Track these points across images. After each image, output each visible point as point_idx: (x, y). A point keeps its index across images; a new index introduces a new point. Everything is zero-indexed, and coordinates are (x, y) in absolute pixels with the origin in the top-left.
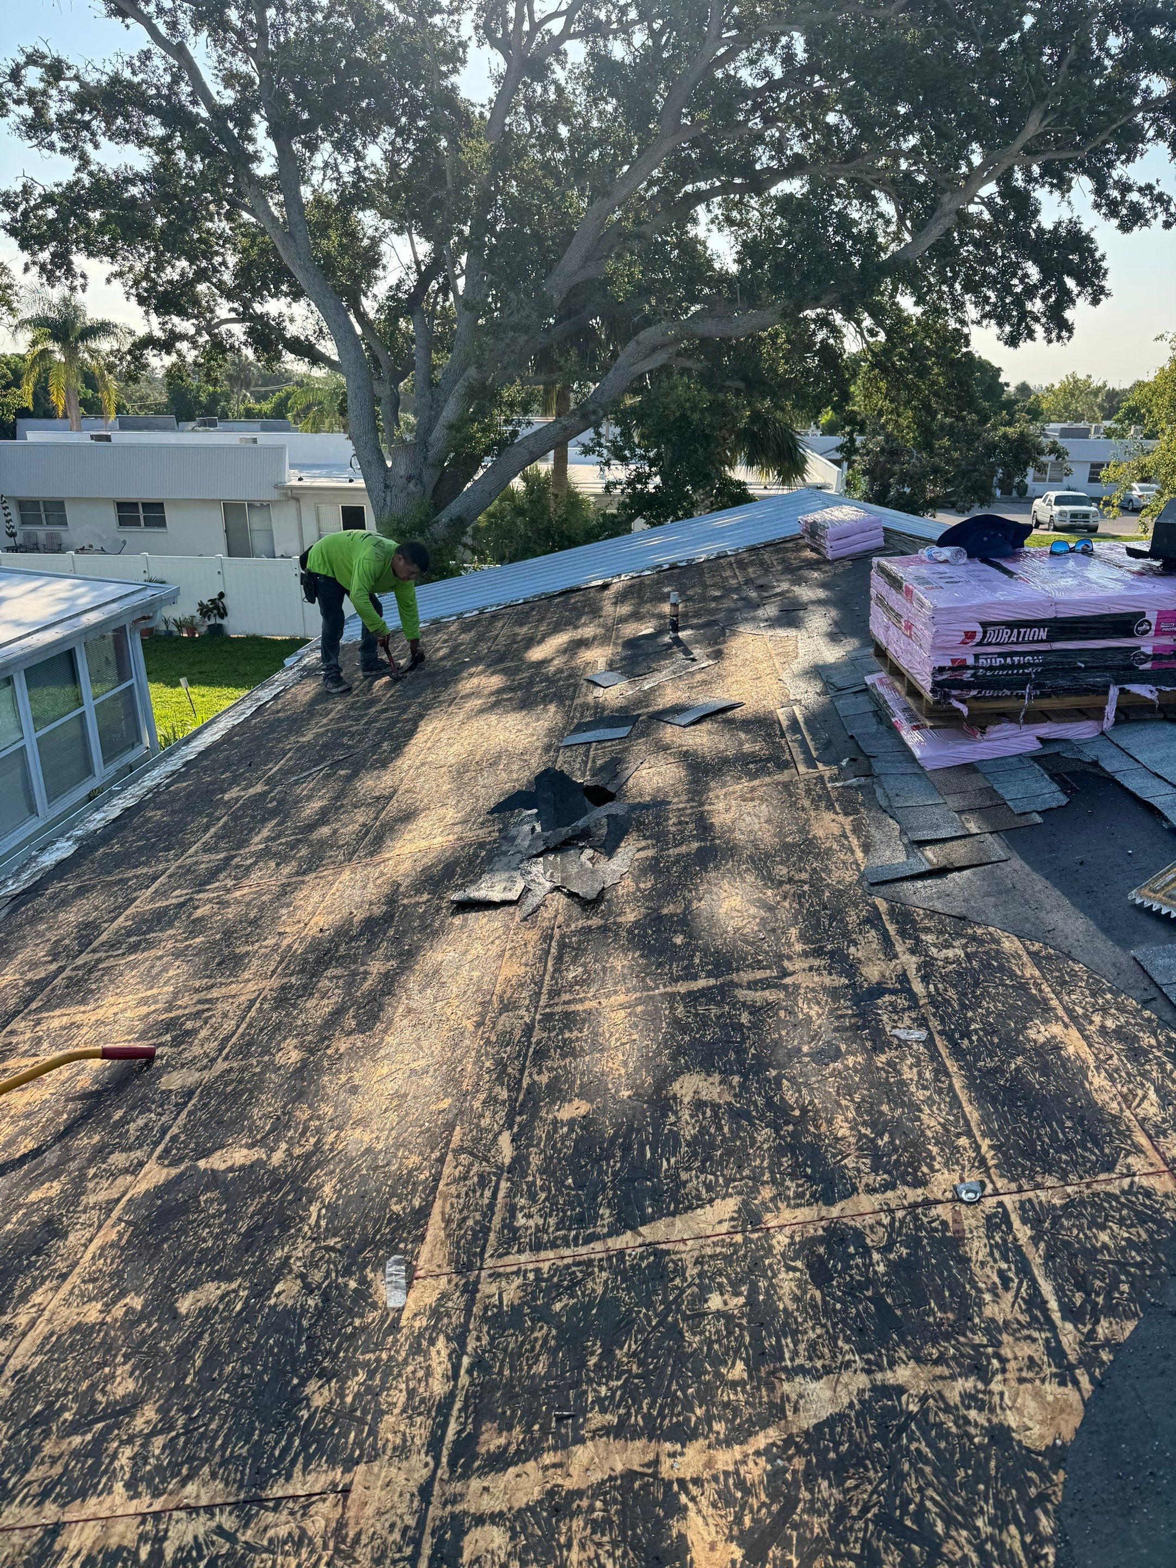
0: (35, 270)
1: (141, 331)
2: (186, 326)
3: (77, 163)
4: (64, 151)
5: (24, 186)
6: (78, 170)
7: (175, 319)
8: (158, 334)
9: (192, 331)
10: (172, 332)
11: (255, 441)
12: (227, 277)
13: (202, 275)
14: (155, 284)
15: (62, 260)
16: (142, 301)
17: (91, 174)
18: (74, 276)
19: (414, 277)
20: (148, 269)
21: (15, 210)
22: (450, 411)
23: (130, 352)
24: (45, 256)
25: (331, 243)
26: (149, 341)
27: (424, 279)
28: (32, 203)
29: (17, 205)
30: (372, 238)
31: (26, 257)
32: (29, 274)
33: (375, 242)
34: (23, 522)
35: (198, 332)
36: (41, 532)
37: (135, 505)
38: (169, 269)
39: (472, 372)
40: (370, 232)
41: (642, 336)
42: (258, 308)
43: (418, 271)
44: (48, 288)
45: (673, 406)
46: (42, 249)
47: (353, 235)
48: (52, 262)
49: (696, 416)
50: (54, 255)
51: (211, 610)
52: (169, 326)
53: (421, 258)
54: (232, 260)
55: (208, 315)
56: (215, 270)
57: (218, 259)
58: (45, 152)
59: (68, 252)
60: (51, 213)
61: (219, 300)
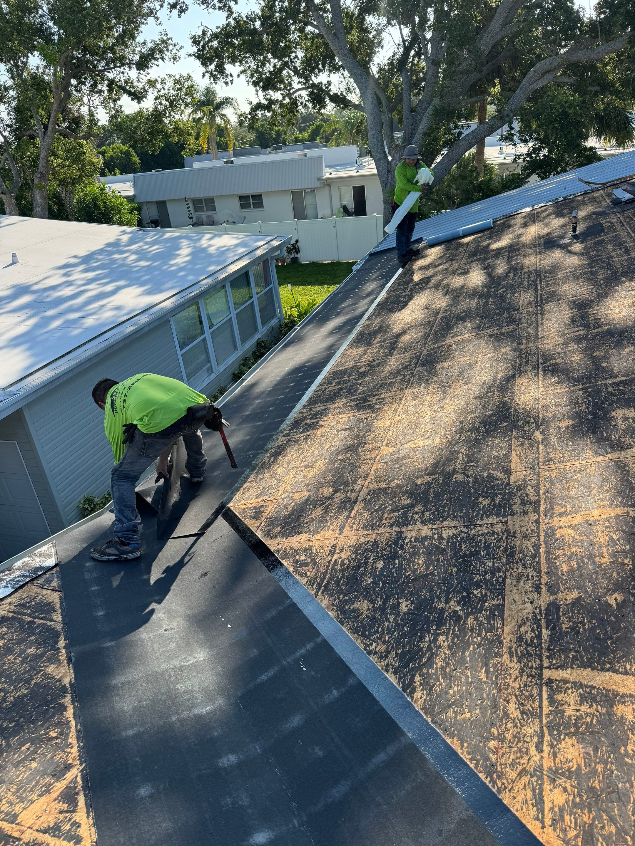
0: (208, 75)
1: (255, 102)
2: (276, 95)
3: (226, 14)
4: (220, 8)
5: (203, 31)
6: (228, 18)
7: (271, 92)
8: (264, 102)
9: (281, 98)
10: (270, 100)
11: (305, 155)
12: (298, 64)
13: (285, 65)
14: (261, 73)
15: (221, 69)
16: (255, 84)
17: (235, 19)
18: (227, 76)
19: (402, 50)
20: (258, 67)
21: (199, 45)
22: (424, 125)
23: (250, 113)
24: (212, 67)
25: (353, 37)
26: (259, 106)
27: (407, 50)
28: (207, 39)
29: (200, 42)
30: (376, 30)
31: (203, 69)
32: (205, 78)
33: (379, 32)
34: (196, 211)
35: (284, 98)
36: (204, 215)
37: (248, 196)
38: (268, 65)
39: (436, 101)
40: (375, 27)
41: (537, 66)
42: (315, 80)
43: (404, 45)
44: (214, 84)
45: (557, 106)
46: (211, 64)
47: (366, 31)
48: (216, 70)
49: (572, 110)
50: (216, 66)
51: (292, 250)
52: (268, 97)
53: (406, 38)
54: (300, 54)
55: (288, 88)
56: (292, 62)
57: (293, 55)
58: (211, 10)
59: (223, 63)
60: (215, 44)
61: (294, 78)
